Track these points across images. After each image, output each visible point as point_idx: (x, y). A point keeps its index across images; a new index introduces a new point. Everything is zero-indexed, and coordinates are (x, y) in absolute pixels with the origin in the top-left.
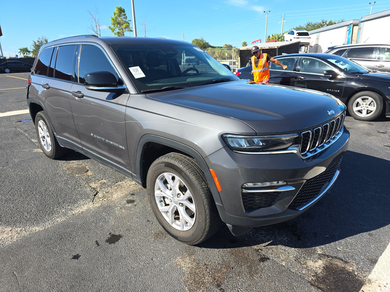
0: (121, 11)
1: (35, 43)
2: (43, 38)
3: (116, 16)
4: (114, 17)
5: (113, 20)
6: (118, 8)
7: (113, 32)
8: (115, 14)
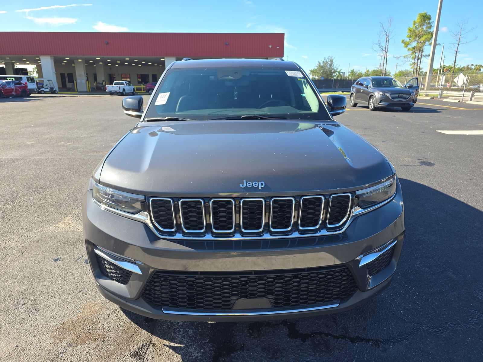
0: (426, 18)
1: (320, 63)
2: (329, 58)
3: (416, 26)
4: (412, 27)
5: (411, 31)
6: (421, 15)
7: (407, 47)
8: (415, 24)
